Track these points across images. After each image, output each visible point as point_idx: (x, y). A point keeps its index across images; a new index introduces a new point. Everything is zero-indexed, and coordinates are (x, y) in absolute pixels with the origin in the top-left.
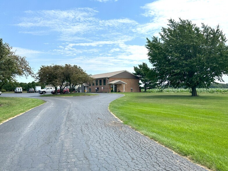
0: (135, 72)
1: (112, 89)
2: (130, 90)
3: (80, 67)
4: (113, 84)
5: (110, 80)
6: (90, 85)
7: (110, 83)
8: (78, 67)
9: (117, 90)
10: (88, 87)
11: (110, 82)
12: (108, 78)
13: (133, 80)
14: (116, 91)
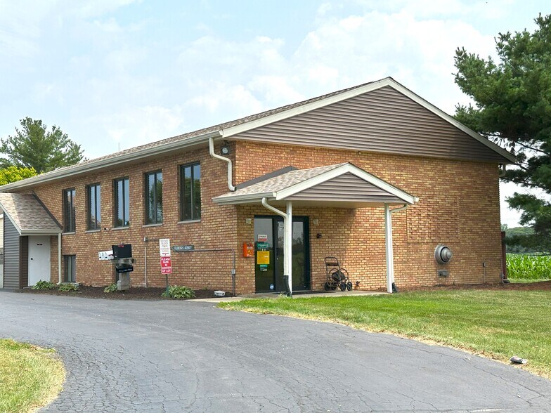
0: (469, 102)
1: (265, 259)
2: (432, 268)
3: (58, 133)
4: (282, 205)
5: (244, 163)
6: (69, 225)
7: (243, 193)
8: (49, 131)
9: (319, 272)
10: (53, 239)
11: (246, 184)
12: (228, 146)
13: (450, 169)
14: (304, 283)
